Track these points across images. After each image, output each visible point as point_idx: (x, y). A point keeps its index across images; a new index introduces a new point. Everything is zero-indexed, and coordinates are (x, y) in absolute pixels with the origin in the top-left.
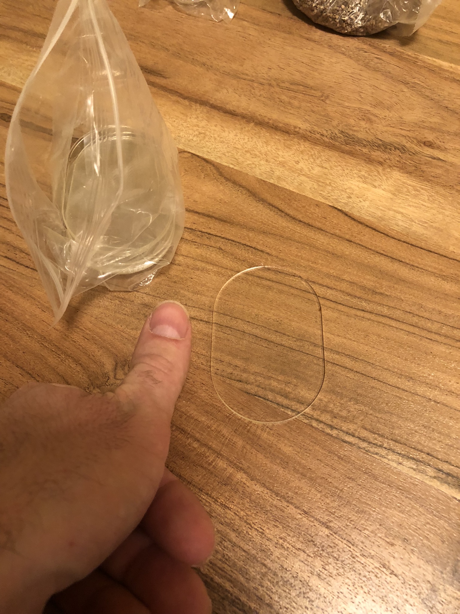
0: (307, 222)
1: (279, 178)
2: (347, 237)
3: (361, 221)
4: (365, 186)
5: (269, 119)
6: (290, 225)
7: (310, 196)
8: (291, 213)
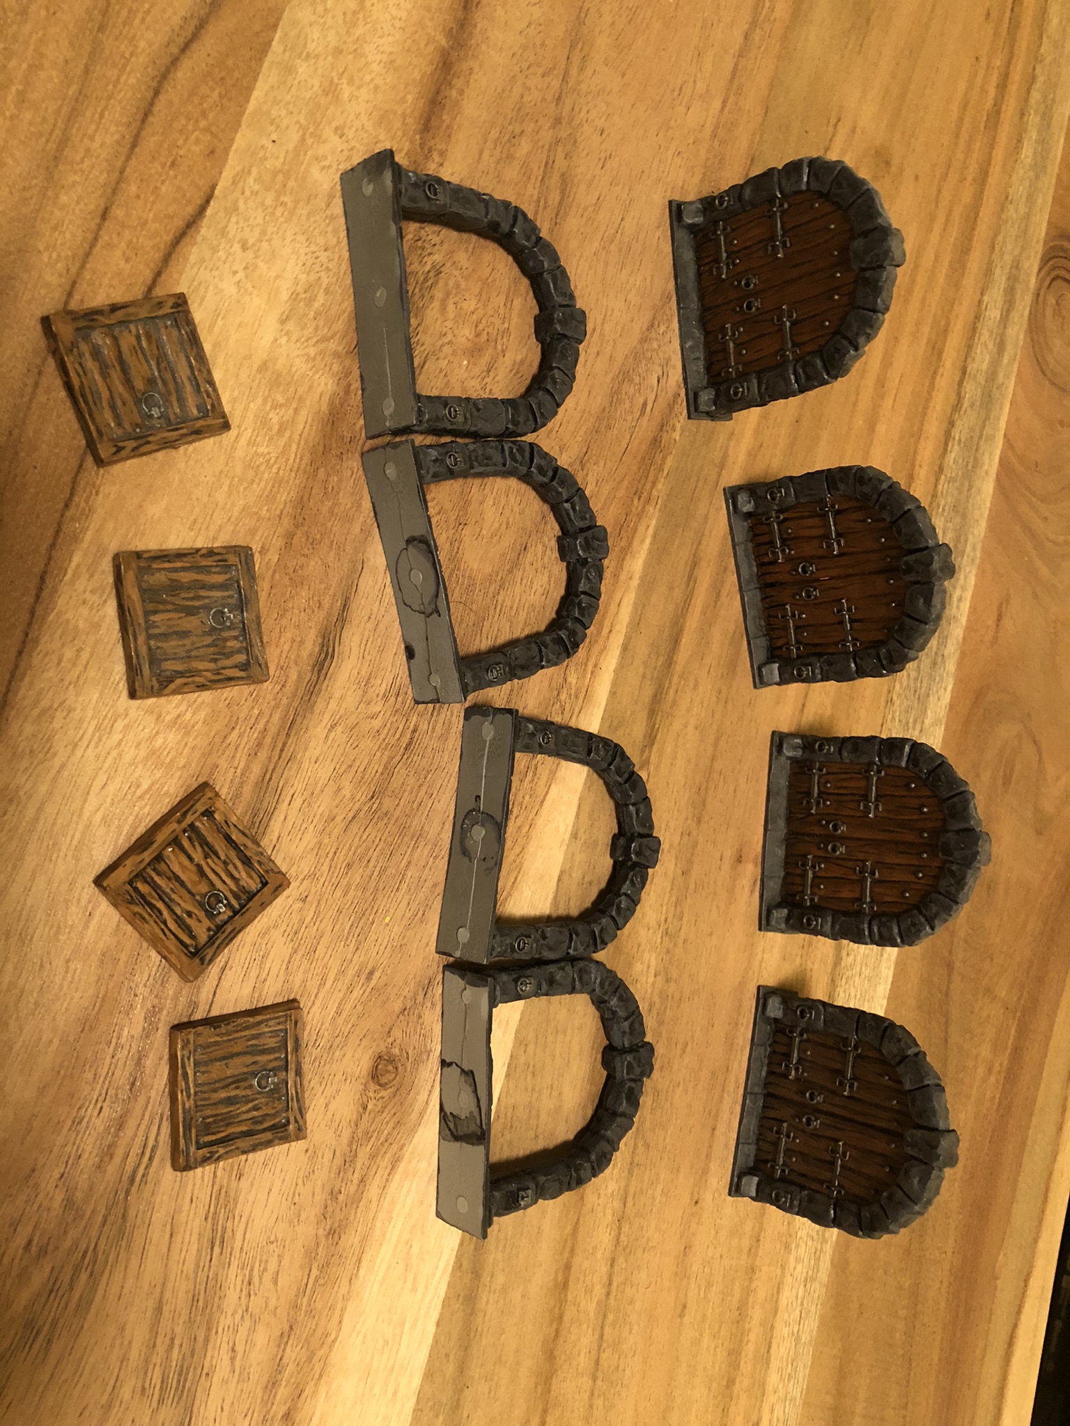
0: (156, 109)
1: (289, 70)
2: (118, 212)
3: (173, 262)
4: (284, 296)
5: (461, 92)
6: (140, 60)
7: (240, 141)
8: (182, 74)
